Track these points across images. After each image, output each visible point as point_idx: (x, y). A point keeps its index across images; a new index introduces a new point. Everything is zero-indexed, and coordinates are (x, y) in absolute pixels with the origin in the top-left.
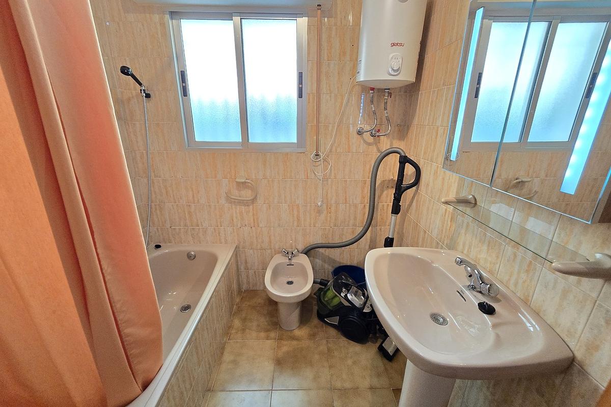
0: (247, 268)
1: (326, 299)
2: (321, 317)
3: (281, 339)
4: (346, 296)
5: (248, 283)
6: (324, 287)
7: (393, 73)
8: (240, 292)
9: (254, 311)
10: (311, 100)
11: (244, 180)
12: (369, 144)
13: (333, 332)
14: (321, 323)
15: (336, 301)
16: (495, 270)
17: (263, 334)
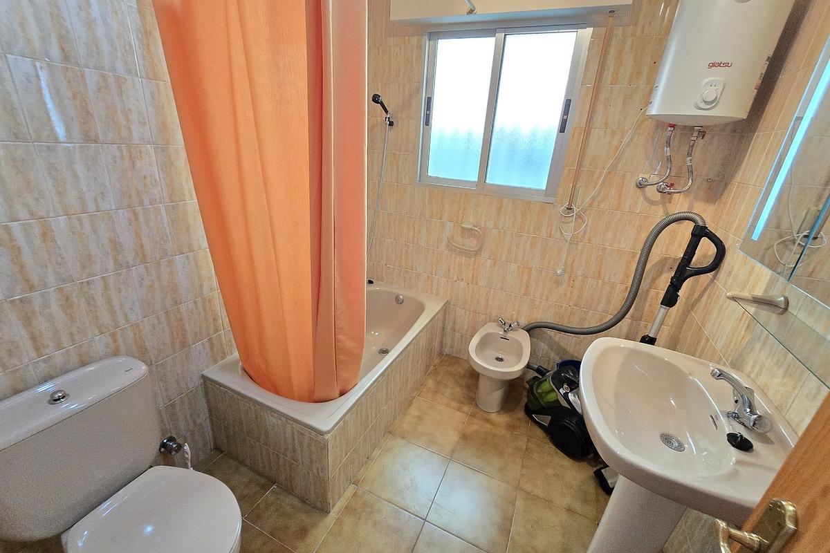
0: (453, 330)
1: (539, 391)
2: (529, 411)
3: (473, 416)
4: (566, 394)
5: (452, 348)
6: (541, 377)
7: (703, 106)
8: (441, 354)
9: (451, 379)
10: (576, 135)
11: (470, 227)
12: (652, 203)
13: (539, 433)
14: (528, 418)
15: (551, 397)
16: (786, 406)
17: (454, 404)
